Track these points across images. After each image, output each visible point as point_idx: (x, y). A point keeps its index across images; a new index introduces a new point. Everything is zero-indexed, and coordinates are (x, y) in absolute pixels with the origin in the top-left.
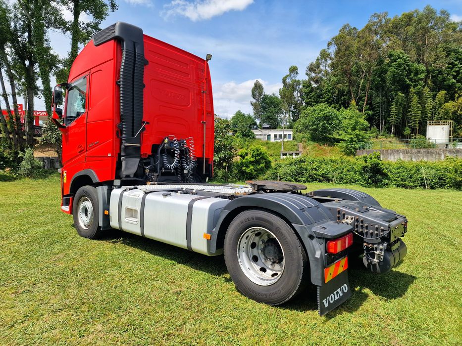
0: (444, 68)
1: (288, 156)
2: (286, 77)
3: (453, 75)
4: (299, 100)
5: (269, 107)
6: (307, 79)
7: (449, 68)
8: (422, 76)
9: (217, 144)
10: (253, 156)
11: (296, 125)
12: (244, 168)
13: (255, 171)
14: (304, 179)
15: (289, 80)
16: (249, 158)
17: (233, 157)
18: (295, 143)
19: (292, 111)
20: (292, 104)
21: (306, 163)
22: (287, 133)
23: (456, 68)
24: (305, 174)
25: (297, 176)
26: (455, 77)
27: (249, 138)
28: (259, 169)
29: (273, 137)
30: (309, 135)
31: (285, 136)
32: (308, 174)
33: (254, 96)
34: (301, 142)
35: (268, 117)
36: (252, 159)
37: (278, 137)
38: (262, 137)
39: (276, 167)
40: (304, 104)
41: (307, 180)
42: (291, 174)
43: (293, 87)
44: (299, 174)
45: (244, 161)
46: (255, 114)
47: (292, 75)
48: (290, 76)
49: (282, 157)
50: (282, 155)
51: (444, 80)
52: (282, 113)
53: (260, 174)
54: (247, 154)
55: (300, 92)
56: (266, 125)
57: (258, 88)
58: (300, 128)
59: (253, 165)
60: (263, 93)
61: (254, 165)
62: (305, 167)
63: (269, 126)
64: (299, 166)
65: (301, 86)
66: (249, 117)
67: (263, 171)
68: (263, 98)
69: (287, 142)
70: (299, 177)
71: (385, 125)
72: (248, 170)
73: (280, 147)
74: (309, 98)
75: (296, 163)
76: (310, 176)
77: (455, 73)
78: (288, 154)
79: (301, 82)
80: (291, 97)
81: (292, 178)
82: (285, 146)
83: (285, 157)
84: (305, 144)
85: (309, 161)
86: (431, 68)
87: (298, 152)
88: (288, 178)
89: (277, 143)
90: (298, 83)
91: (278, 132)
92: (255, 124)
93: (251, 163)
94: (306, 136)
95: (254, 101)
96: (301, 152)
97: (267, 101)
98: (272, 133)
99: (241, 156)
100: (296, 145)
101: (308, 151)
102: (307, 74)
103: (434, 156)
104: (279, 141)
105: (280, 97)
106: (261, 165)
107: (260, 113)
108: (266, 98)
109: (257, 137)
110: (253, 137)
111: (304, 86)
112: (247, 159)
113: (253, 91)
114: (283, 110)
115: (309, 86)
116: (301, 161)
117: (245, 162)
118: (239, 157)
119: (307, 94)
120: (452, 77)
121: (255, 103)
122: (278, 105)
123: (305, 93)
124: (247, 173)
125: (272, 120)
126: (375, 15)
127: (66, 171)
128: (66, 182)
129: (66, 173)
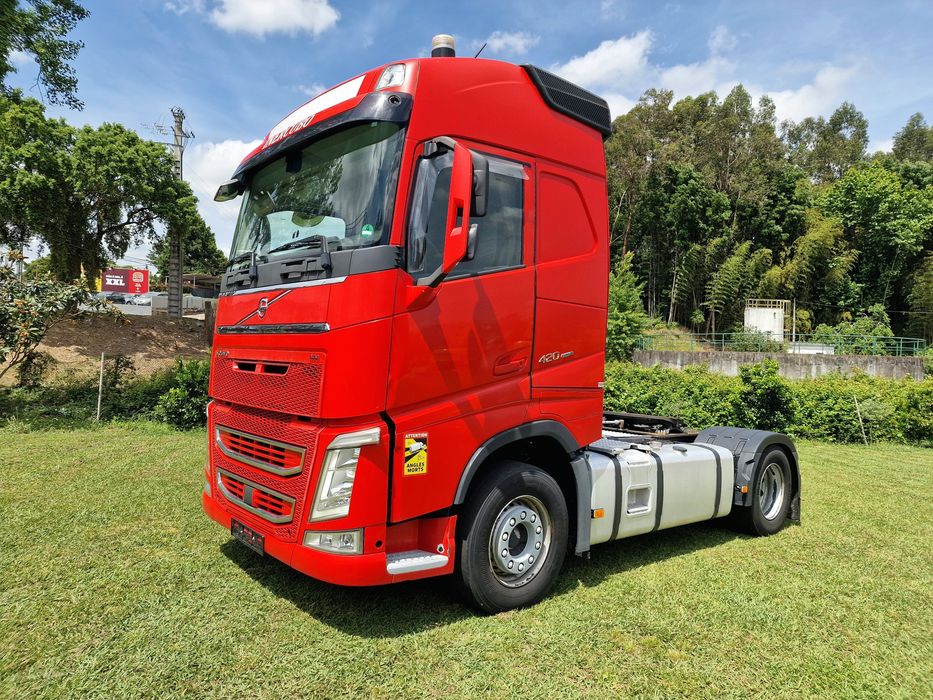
0: (761, 203)
3: (775, 218)
7: (769, 204)
8: (726, 215)
23: (781, 205)
26: (778, 222)
51: (761, 226)
71: (657, 303)
77: (778, 216)
86: (740, 201)
103: (798, 367)
120: (774, 222)
126: (652, 93)
127: (425, 435)
128: (425, 471)
129: (423, 440)
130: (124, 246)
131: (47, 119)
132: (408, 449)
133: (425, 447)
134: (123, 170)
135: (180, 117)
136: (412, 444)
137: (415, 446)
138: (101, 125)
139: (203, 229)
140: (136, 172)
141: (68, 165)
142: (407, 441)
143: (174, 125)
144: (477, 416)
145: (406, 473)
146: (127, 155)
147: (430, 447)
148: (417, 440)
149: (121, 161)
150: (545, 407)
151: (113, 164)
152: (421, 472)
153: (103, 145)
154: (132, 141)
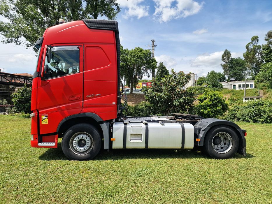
1: (250, 100)
2: (249, 44)
4: (260, 59)
5: (235, 66)
6: (266, 44)
9: (178, 91)
10: (210, 100)
11: (257, 77)
12: (202, 110)
13: (212, 112)
14: (262, 120)
15: (252, 46)
16: (207, 102)
17: (193, 101)
18: (257, 90)
19: (254, 68)
20: (254, 62)
21: (264, 106)
22: (249, 83)
24: (263, 115)
25: (255, 117)
27: (218, 88)
28: (215, 111)
29: (238, 86)
30: (269, 84)
31: (248, 86)
32: (266, 115)
33: (223, 59)
34: (262, 89)
35: (235, 74)
36: (210, 103)
37: (242, 87)
38: (228, 87)
39: (235, 109)
40: (264, 62)
41: (265, 120)
42: (249, 115)
43: (254, 51)
44: (258, 116)
45: (202, 104)
46: (224, 72)
47: (254, 42)
48: (252, 43)
49: (244, 101)
50: (244, 99)
52: (246, 70)
53: (218, 115)
54: (205, 99)
55: (261, 54)
56: (233, 79)
57: (227, 54)
58: (261, 79)
59: (210, 108)
60: (231, 57)
61: (212, 107)
62: (263, 109)
63: (235, 79)
64: (257, 108)
65: (261, 49)
66: (220, 74)
67: (220, 112)
68: (230, 61)
69: (250, 89)
70: (258, 118)
72: (206, 112)
73: (243, 94)
74: (269, 57)
75: (254, 105)
76: (268, 117)
78: (249, 99)
79: (261, 47)
80: (253, 57)
81: (250, 118)
82: (248, 92)
83: (247, 101)
84: (265, 91)
85: (267, 104)
87: (259, 97)
88: (246, 118)
89: (241, 90)
90: (259, 47)
91: (242, 83)
92: (224, 78)
93: (209, 106)
94: (267, 85)
95: (224, 63)
96: (262, 97)
97: (234, 62)
98: (237, 84)
99: (200, 100)
100: (258, 92)
101: (269, 97)
102: (266, 40)
104: (242, 89)
105: (244, 59)
106: (218, 108)
107: (228, 71)
108: (233, 60)
109: (224, 87)
110: (221, 87)
111: (263, 49)
112: (205, 103)
113: (223, 57)
114: (248, 68)
115: (268, 49)
116: (259, 104)
117: (203, 106)
118: (198, 102)
119: (267, 54)
121: (225, 64)
122: (243, 64)
123: (265, 54)
124: (205, 114)
125: (238, 75)
127: (47, 115)
128: (47, 123)
129: (47, 116)
130: (142, 77)
131: (124, 50)
132: (42, 118)
133: (47, 118)
134: (138, 58)
135: (153, 41)
136: (43, 117)
137: (44, 117)
138: (135, 48)
139: (166, 69)
140: (141, 58)
141: (128, 59)
142: (42, 116)
143: (152, 44)
144: (64, 111)
145: (42, 123)
146: (139, 54)
147: (48, 118)
148: (45, 116)
149: (138, 56)
150: (89, 109)
151: (136, 57)
152: (46, 124)
153: (134, 53)
154: (141, 50)
